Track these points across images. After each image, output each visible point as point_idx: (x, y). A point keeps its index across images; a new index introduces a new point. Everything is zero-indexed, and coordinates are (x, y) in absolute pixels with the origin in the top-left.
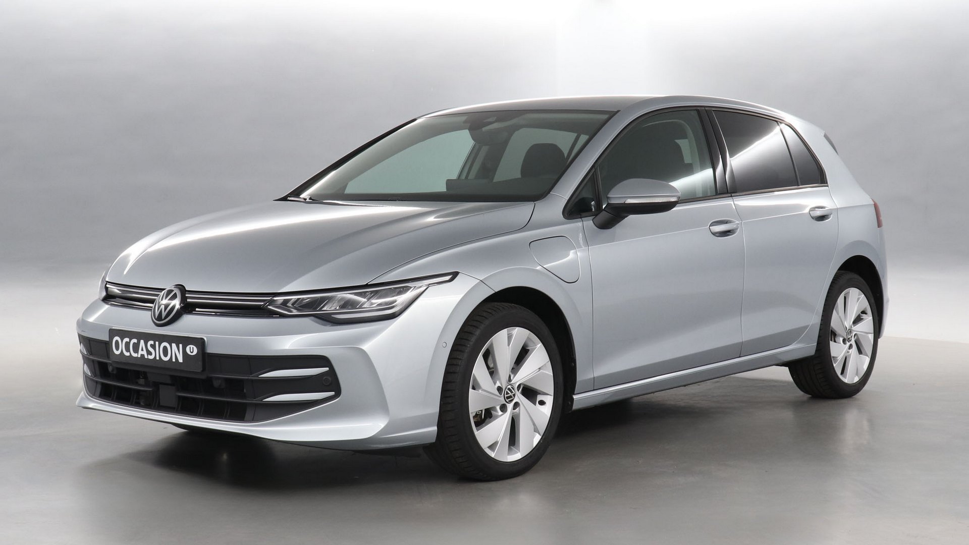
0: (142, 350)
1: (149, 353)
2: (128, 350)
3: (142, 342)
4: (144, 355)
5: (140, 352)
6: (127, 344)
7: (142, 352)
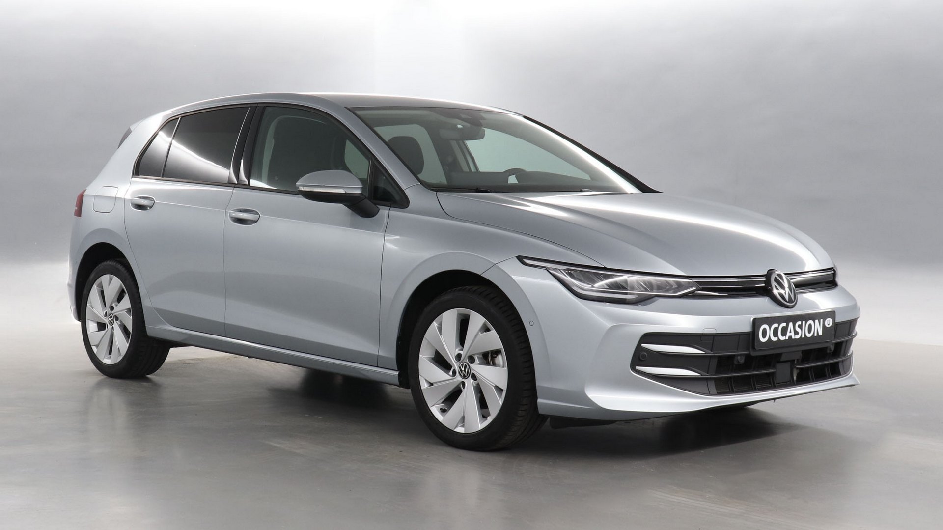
0: (790, 332)
1: (796, 333)
2: (776, 334)
3: (791, 324)
4: (791, 336)
5: (788, 334)
6: (776, 330)
7: (790, 334)
